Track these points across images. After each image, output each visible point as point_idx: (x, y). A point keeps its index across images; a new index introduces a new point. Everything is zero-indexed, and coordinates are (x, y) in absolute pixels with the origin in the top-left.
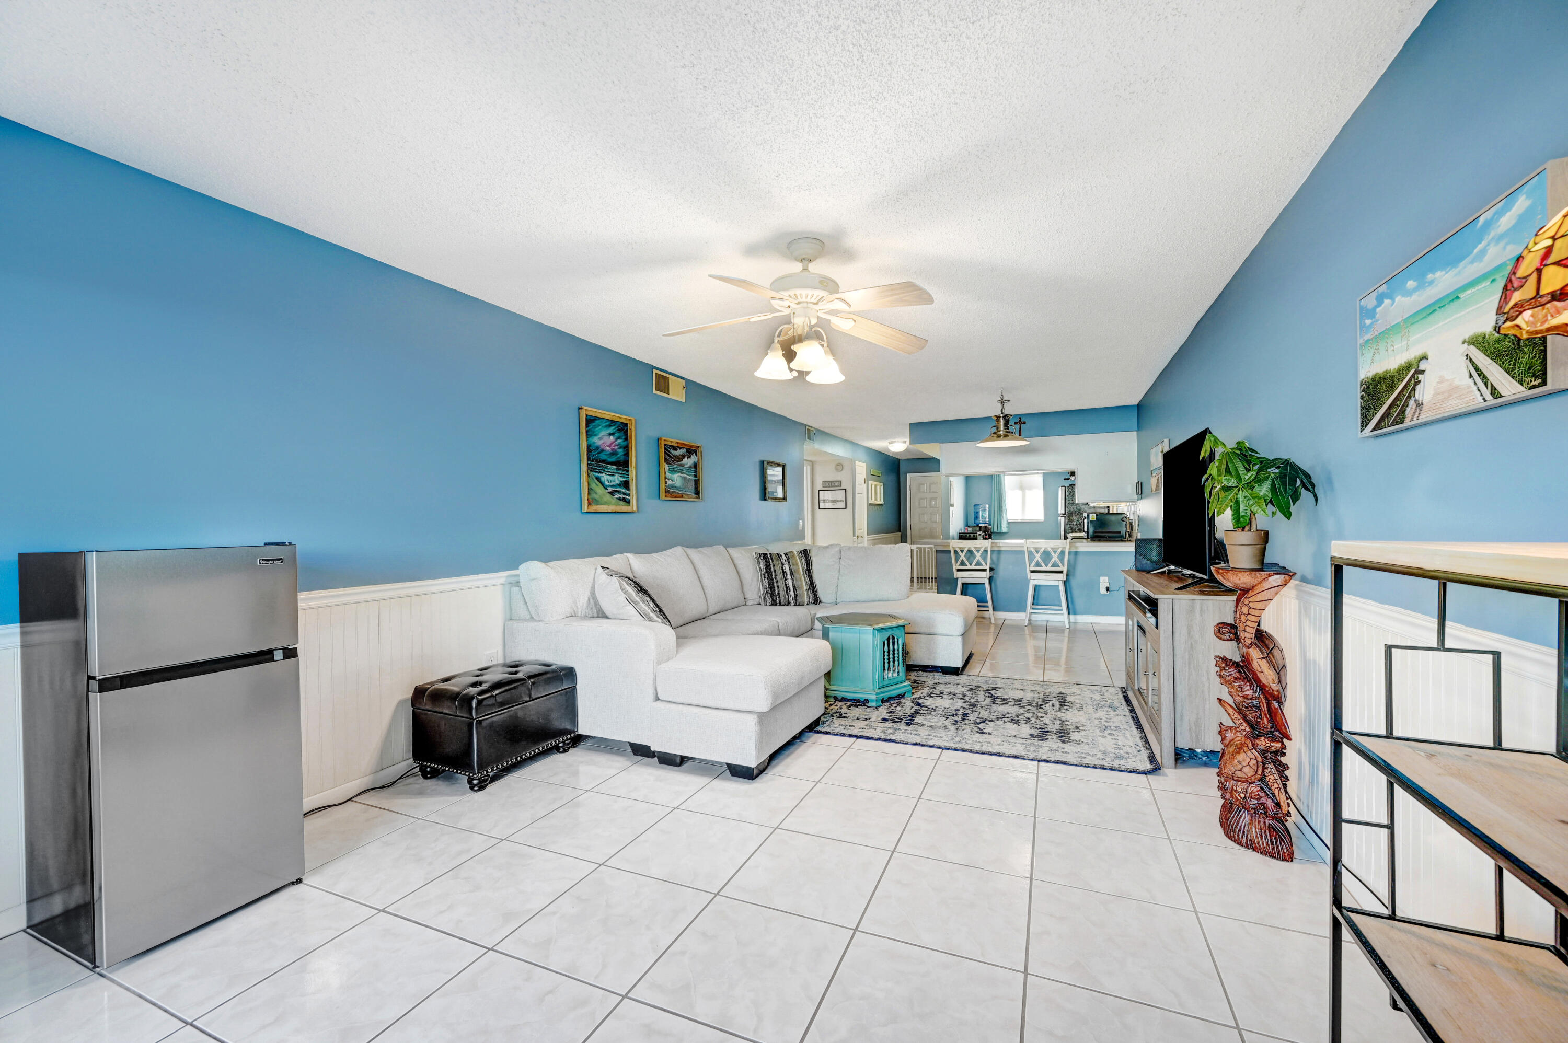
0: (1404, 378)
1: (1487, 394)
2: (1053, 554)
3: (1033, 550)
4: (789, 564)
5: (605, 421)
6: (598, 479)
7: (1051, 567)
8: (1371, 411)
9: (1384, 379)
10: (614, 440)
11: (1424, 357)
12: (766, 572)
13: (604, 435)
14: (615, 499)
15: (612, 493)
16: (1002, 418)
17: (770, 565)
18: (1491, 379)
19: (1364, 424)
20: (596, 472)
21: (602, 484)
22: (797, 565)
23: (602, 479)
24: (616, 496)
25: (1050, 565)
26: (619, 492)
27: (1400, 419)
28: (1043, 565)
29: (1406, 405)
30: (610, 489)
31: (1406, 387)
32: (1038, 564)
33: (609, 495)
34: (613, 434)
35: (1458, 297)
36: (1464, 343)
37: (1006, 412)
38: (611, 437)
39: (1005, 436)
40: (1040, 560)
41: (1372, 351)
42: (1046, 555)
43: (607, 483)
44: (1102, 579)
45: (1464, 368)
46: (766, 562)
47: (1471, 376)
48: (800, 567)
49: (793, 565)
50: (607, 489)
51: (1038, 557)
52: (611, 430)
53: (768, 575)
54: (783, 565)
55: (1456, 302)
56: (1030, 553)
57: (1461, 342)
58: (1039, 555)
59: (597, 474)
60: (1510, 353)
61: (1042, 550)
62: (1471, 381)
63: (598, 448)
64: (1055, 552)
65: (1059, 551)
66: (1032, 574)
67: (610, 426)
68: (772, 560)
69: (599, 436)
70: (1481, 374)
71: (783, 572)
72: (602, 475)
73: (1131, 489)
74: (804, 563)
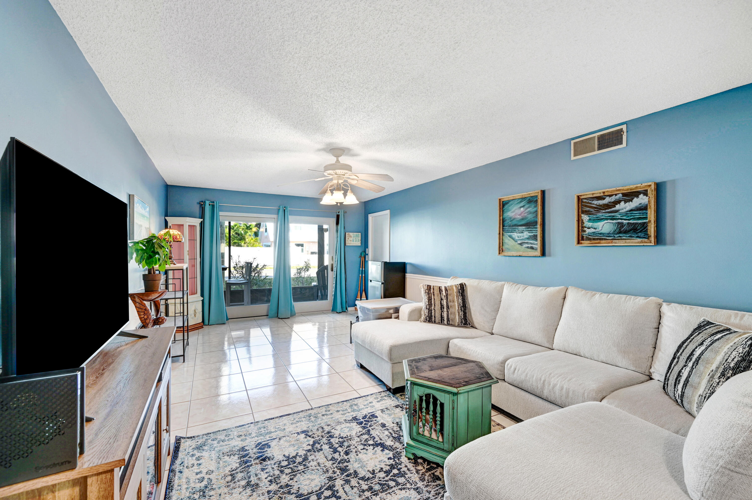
5: (517, 200)
6: (510, 236)
10: (524, 210)
13: (516, 209)
14: (524, 248)
15: (521, 244)
20: (508, 232)
21: (513, 239)
23: (514, 236)
24: (525, 246)
26: (527, 243)
30: (519, 242)
33: (519, 246)
34: (523, 206)
38: (522, 209)
43: (517, 238)
50: (517, 242)
52: (522, 204)
59: (509, 234)
63: (510, 218)
67: (521, 202)
69: (512, 211)
72: (513, 233)
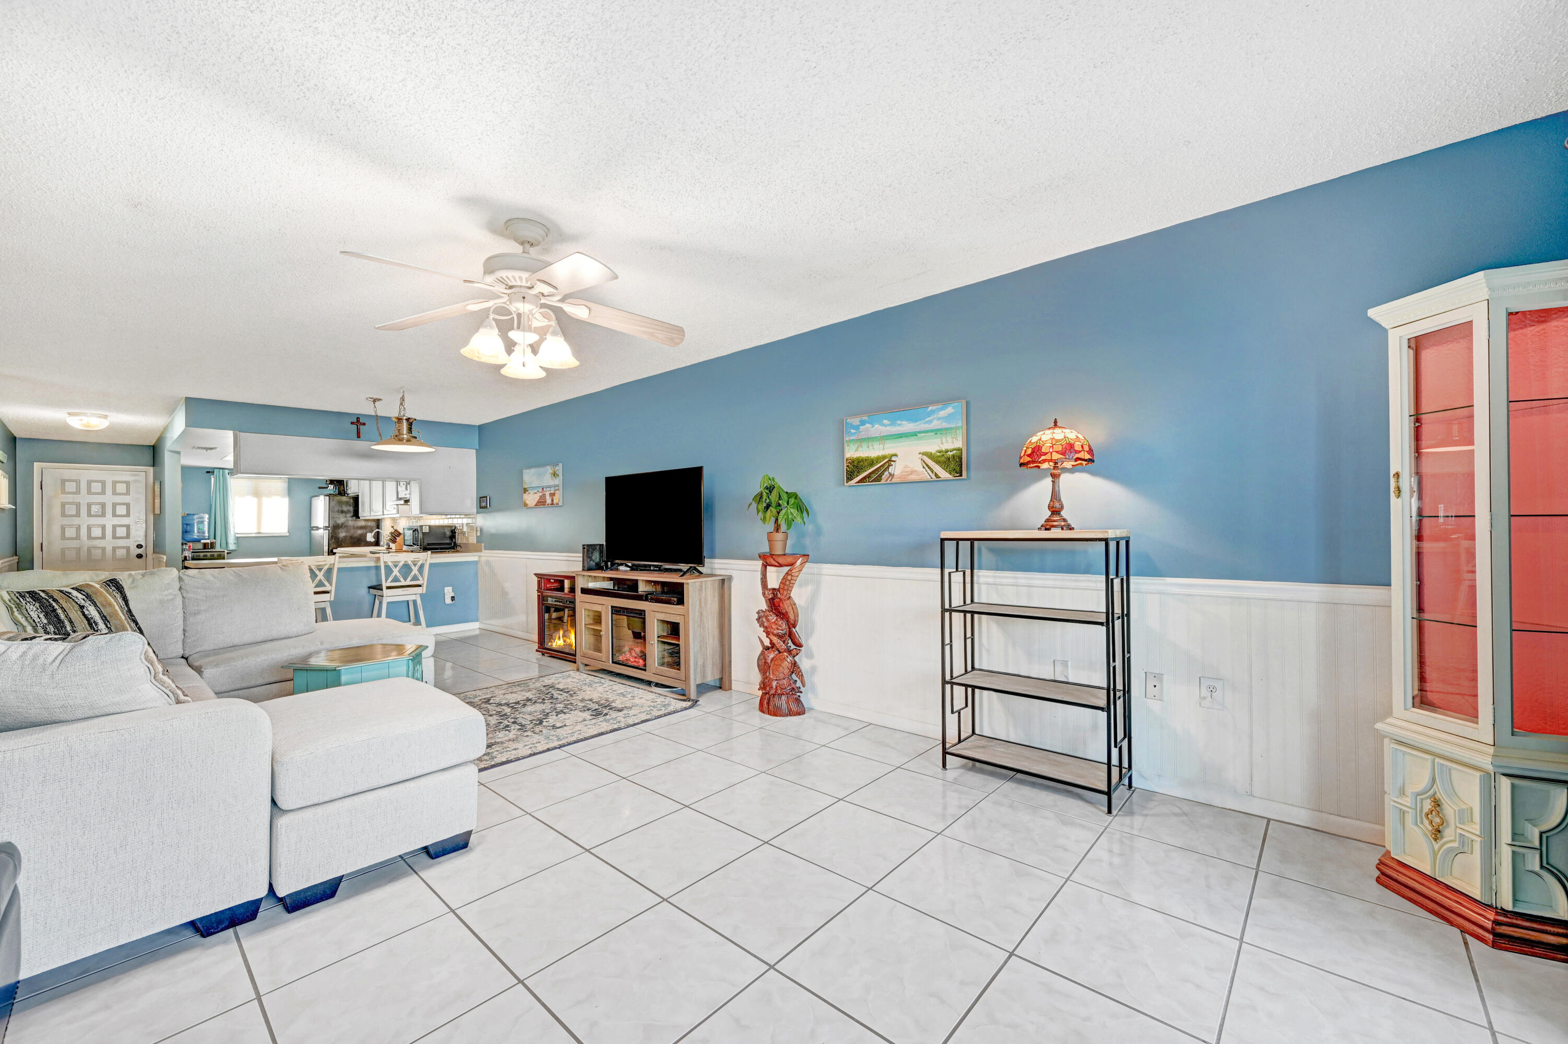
0: (880, 462)
1: (933, 476)
2: (413, 567)
3: (390, 564)
4: (95, 605)
7: (411, 581)
8: (855, 473)
9: (866, 460)
11: (896, 455)
12: (49, 623)
16: (404, 421)
17: (55, 610)
18: (935, 470)
19: (850, 478)
22: (110, 605)
25: (409, 579)
27: (878, 479)
28: (402, 579)
29: (882, 473)
31: (882, 466)
32: (396, 579)
35: (916, 435)
36: (920, 453)
37: (409, 414)
39: (408, 441)
40: (398, 574)
41: (856, 446)
42: (406, 569)
44: (446, 589)
45: (919, 463)
46: (42, 606)
47: (924, 467)
48: (117, 608)
49: (103, 606)
51: (396, 572)
53: (55, 627)
54: (82, 607)
55: (916, 437)
56: (387, 567)
57: (919, 452)
58: (398, 569)
60: (945, 462)
61: (401, 564)
62: (924, 470)
64: (415, 565)
65: (420, 563)
66: (389, 590)
68: (55, 600)
70: (929, 468)
71: (88, 619)
73: (471, 503)
74: (120, 600)
